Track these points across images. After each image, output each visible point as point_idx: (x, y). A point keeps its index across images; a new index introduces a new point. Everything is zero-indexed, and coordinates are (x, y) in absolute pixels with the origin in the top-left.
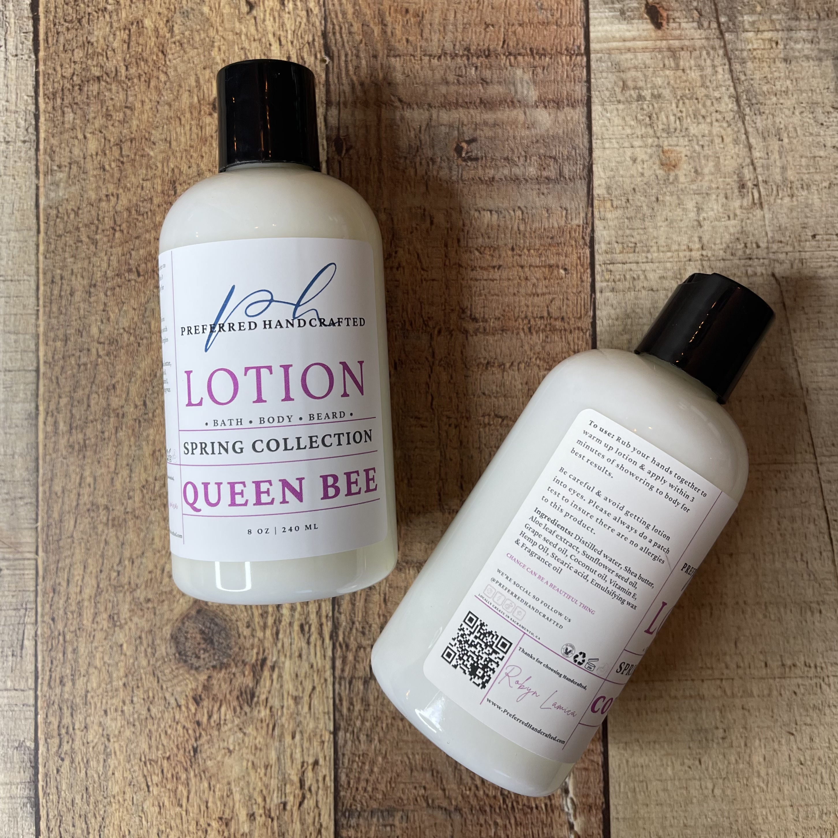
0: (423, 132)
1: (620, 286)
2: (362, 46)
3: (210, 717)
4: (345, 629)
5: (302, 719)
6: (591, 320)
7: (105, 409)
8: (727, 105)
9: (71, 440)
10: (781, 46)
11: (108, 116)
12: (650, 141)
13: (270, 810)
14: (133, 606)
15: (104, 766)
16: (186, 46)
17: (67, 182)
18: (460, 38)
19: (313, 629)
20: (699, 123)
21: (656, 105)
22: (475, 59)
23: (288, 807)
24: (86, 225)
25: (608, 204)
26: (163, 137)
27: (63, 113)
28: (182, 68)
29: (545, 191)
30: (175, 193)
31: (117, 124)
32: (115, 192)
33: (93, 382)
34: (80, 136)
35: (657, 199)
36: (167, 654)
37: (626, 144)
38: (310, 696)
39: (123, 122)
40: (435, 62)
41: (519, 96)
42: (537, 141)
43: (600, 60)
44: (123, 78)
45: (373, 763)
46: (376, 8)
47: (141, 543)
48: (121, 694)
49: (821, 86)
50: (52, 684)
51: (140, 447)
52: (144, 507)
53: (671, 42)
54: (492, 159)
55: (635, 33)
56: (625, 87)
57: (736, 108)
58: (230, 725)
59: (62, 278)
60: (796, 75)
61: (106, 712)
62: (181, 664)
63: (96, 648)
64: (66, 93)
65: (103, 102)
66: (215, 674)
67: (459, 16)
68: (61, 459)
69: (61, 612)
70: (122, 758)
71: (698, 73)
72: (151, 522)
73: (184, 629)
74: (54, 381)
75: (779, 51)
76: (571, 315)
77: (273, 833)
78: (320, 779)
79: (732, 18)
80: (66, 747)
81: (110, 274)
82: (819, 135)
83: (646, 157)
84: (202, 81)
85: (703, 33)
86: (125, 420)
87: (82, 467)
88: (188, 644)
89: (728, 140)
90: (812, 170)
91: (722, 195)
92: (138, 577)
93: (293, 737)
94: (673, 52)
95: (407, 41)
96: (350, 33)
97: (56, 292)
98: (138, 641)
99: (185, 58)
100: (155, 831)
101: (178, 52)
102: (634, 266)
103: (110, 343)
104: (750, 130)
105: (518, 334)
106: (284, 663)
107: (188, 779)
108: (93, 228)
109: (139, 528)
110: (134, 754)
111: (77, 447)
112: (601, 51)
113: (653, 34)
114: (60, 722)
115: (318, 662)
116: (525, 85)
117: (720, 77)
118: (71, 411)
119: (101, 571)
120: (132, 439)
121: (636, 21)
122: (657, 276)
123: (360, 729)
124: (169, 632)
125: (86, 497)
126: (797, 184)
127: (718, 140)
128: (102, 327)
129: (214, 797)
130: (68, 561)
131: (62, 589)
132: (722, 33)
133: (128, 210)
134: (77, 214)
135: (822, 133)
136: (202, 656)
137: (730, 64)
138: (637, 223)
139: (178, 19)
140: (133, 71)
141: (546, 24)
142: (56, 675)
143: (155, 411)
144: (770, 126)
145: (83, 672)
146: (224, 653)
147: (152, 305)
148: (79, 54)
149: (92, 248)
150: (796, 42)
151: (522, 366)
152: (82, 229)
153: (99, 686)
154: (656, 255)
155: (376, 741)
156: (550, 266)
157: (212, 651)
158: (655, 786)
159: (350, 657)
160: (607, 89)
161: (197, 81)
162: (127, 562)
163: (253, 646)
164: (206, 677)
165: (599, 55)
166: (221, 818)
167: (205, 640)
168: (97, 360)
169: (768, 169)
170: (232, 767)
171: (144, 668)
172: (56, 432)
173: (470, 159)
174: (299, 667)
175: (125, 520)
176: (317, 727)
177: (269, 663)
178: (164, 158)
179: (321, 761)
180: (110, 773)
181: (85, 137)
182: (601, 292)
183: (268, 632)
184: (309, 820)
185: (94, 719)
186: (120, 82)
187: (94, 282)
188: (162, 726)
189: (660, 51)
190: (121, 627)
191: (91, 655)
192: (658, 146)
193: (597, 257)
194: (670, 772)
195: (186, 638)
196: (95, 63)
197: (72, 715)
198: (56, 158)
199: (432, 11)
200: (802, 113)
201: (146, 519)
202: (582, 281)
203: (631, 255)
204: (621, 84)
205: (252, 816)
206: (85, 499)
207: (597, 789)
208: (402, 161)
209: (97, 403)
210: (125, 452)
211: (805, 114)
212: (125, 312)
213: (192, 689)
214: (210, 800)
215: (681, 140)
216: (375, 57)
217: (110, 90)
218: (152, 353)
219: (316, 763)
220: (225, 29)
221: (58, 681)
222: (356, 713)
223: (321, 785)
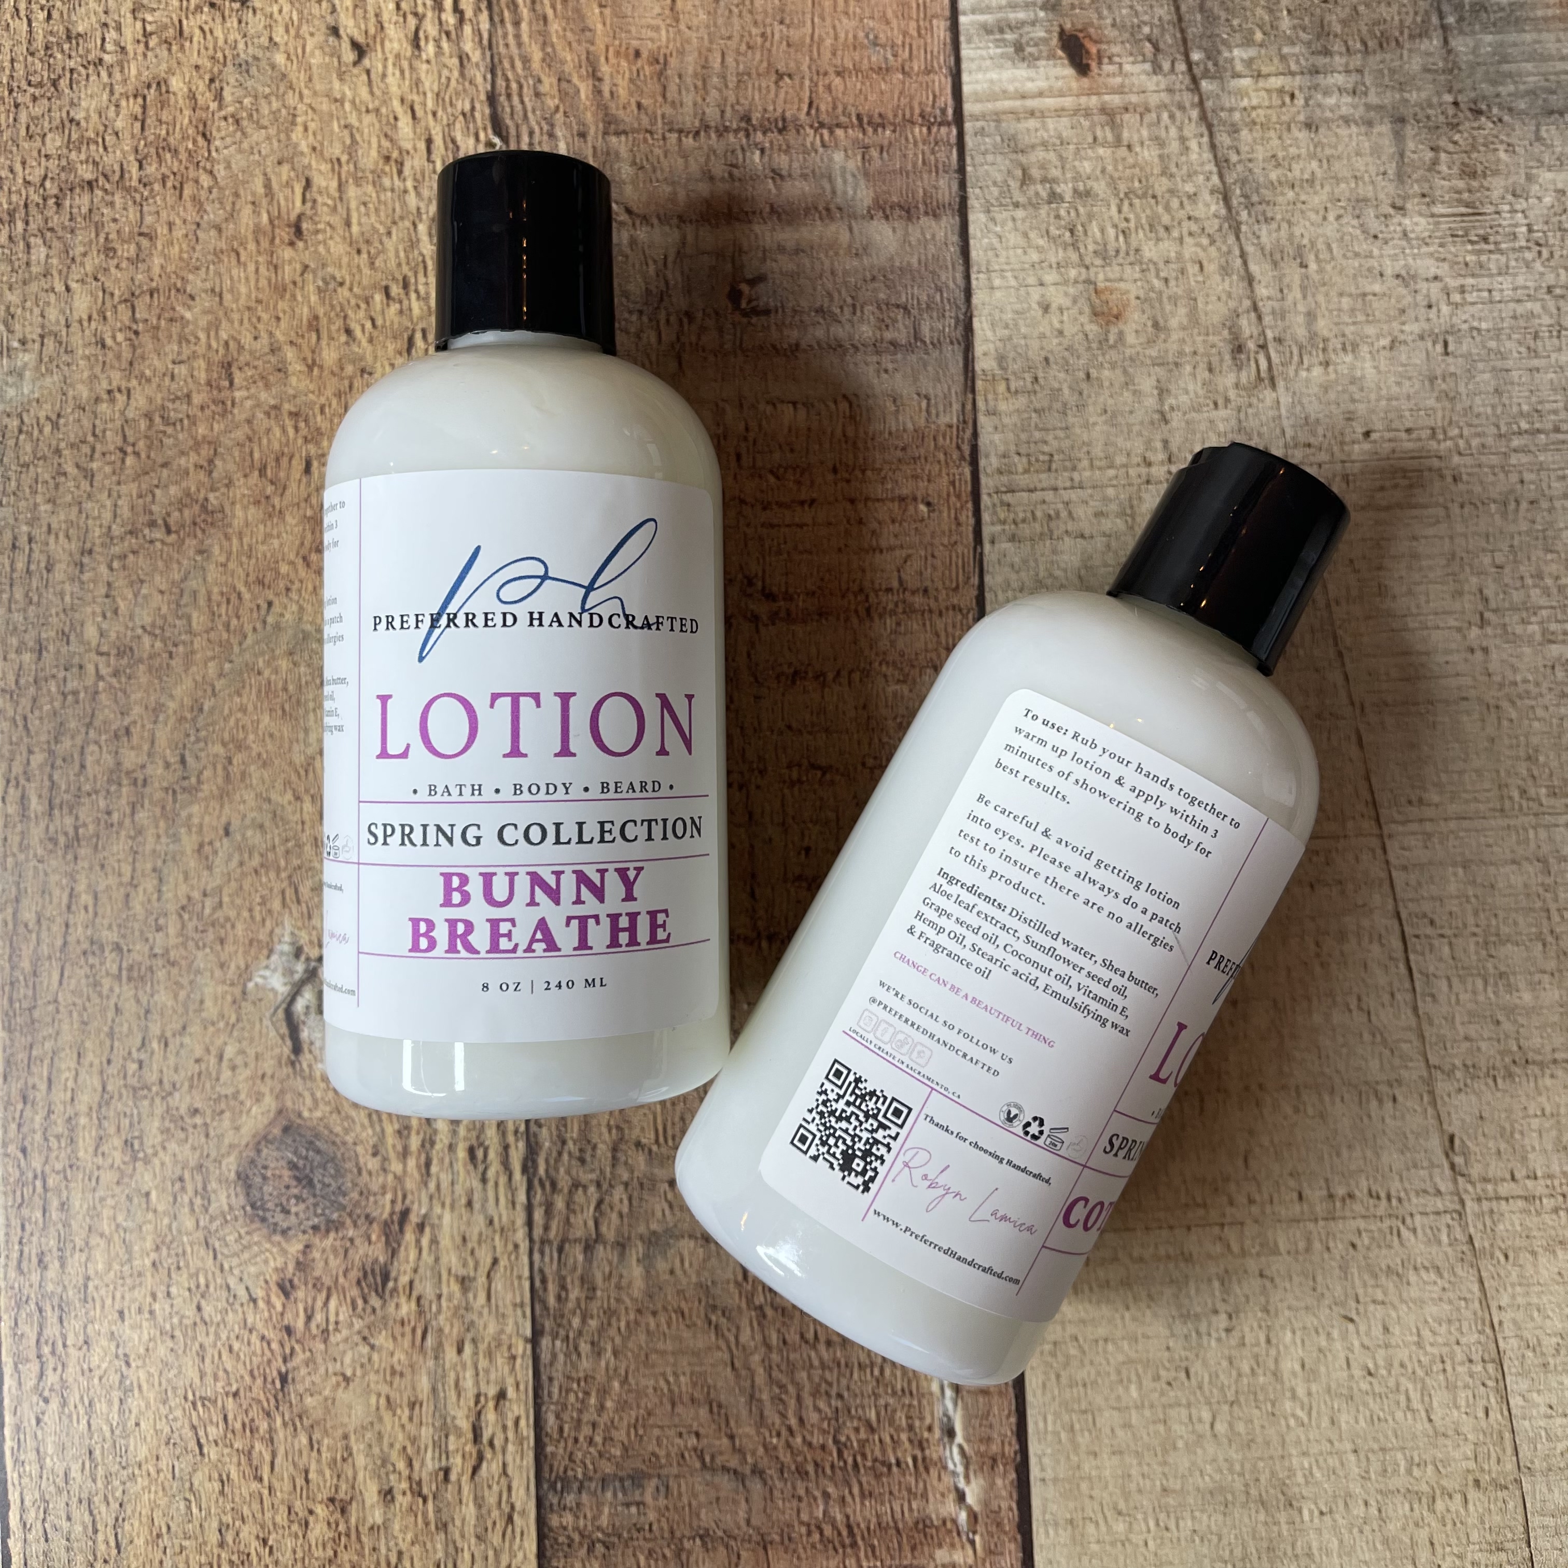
0: (670, 265)
1: (1025, 530)
2: (559, 116)
3: (309, 1318)
4: (549, 1155)
5: (475, 1317)
6: (975, 593)
7: (112, 772)
8: (1207, 205)
9: (52, 829)
10: (1300, 101)
11: (109, 250)
12: (1073, 273)
13: (419, 1483)
14: (167, 1124)
15: (121, 1412)
16: (245, 123)
17: (37, 369)
18: (732, 99)
19: (492, 1155)
20: (1158, 240)
21: (1081, 210)
22: (759, 136)
23: (453, 1477)
24: (72, 446)
25: (1001, 388)
26: (208, 285)
27: (28, 246)
28: (238, 162)
29: (890, 366)
30: (231, 383)
31: (124, 265)
32: (124, 385)
33: (89, 725)
34: (60, 287)
35: (1088, 376)
36: (231, 1208)
37: (1031, 280)
38: (488, 1275)
39: (136, 261)
40: (689, 142)
41: (839, 200)
42: (874, 279)
43: (981, 132)
44: (134, 183)
45: (604, 1392)
46: (581, 49)
47: (180, 1010)
48: (149, 1280)
49: (1372, 169)
50: (25, 1265)
51: (176, 838)
52: (184, 945)
53: (1107, 98)
54: (795, 311)
55: (1042, 84)
56: (1026, 179)
57: (1223, 212)
58: (345, 1332)
59: (30, 540)
60: (1328, 151)
61: (121, 1313)
62: (257, 1225)
63: (102, 1199)
64: (33, 210)
65: (99, 226)
66: (317, 1241)
67: (730, 60)
68: (34, 863)
69: (38, 1137)
70: (151, 1396)
71: (1155, 152)
72: (198, 972)
73: (260, 1163)
74: (20, 723)
75: (1298, 110)
76: (940, 585)
77: (427, 1524)
78: (510, 1424)
79: (1212, 55)
80: (52, 1378)
81: (117, 530)
82: (1370, 256)
83: (1066, 302)
84: (275, 186)
85: (1161, 81)
86: (148, 790)
87: (72, 877)
88: (267, 1189)
89: (1211, 268)
90: (1361, 318)
91: (1202, 366)
92: (176, 1070)
93: (460, 1351)
94: (1110, 115)
95: (639, 106)
96: (537, 95)
97: (20, 565)
98: (178, 1185)
99: (245, 145)
100: (215, 1525)
101: (232, 135)
102: (1049, 496)
103: (120, 654)
104: (1250, 249)
105: (847, 620)
106: (440, 1217)
107: (271, 1430)
108: (86, 449)
109: (176, 983)
110: (175, 1389)
111: (62, 840)
112: (983, 117)
113: (1074, 85)
114: (40, 1334)
115: (502, 1213)
116: (850, 179)
117: (1194, 157)
118: (51, 777)
119: (109, 1062)
120: (162, 824)
121: (1042, 63)
122: (1090, 511)
123: (580, 1333)
124: (233, 1168)
125: (80, 929)
126: (1335, 343)
127: (1193, 269)
128: (104, 626)
129: (319, 1461)
130: (48, 1045)
131: (40, 1095)
132: (1195, 80)
133: (148, 416)
134: (56, 426)
135: (1376, 252)
136: (294, 1210)
137: (1211, 135)
138: (1053, 420)
139: (231, 75)
140: (151, 169)
141: (883, 71)
142: (32, 1250)
143: (201, 773)
144: (1283, 241)
145: (79, 1243)
146: (333, 1202)
147: (193, 584)
148: (54, 143)
149: (85, 485)
150: (1327, 93)
151: (856, 676)
152: (66, 452)
153: (109, 1268)
154: (1087, 474)
155: (609, 1353)
156: (902, 499)
157: (311, 1200)
158: (1107, 1418)
159: (560, 1203)
160: (995, 183)
161: (268, 185)
162: (155, 1045)
163: (384, 1188)
164: (300, 1247)
165: (979, 124)
166: (332, 1500)
167: (297, 1179)
168: (96, 685)
169: (1283, 318)
170: (350, 1407)
171: (188, 1234)
172: (24, 815)
173: (756, 312)
174: (469, 1223)
175: (151, 969)
176: (502, 1331)
177: (414, 1219)
178: (210, 323)
179: (511, 1393)
180: (132, 1423)
181: (68, 289)
182: (993, 542)
183: (411, 1163)
184: (492, 1500)
185: (101, 1327)
186: (128, 190)
187: (88, 546)
188: (224, 1336)
189: (1087, 113)
190: (147, 1161)
191: (94, 1213)
192: (1088, 281)
193: (983, 480)
194: (1134, 1393)
195: (265, 1178)
196: (83, 157)
197: (61, 1320)
198: (17, 327)
199: (681, 53)
200: (1339, 217)
201: (190, 966)
202: (959, 524)
203: (1043, 476)
204: (1019, 173)
205: (387, 1495)
206: (78, 932)
207: (1006, 1427)
208: (634, 318)
209: (98, 762)
210: (148, 848)
211: (1344, 220)
212: (145, 597)
213: (276, 1269)
214: (313, 1467)
215: (1128, 269)
216: (583, 135)
217: (112, 204)
218: (194, 669)
219: (501, 1395)
220: (315, 93)
221: (35, 1260)
222: (571, 1305)
223: (511, 1435)
